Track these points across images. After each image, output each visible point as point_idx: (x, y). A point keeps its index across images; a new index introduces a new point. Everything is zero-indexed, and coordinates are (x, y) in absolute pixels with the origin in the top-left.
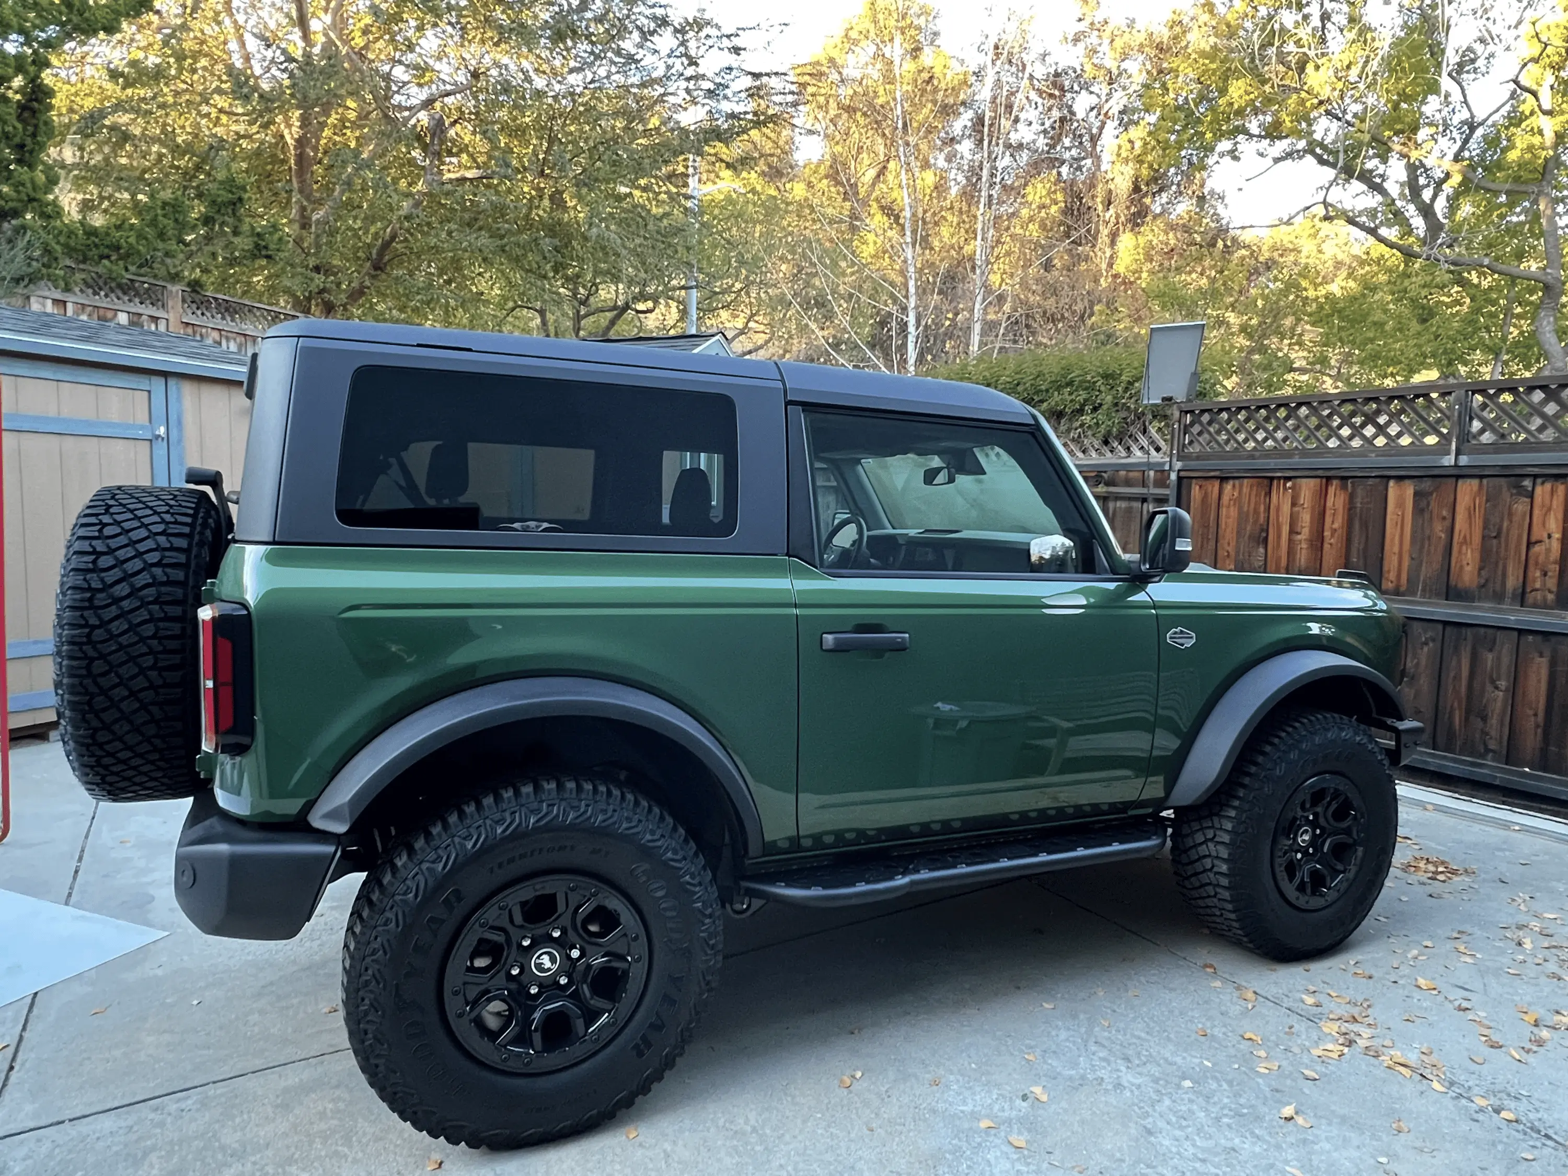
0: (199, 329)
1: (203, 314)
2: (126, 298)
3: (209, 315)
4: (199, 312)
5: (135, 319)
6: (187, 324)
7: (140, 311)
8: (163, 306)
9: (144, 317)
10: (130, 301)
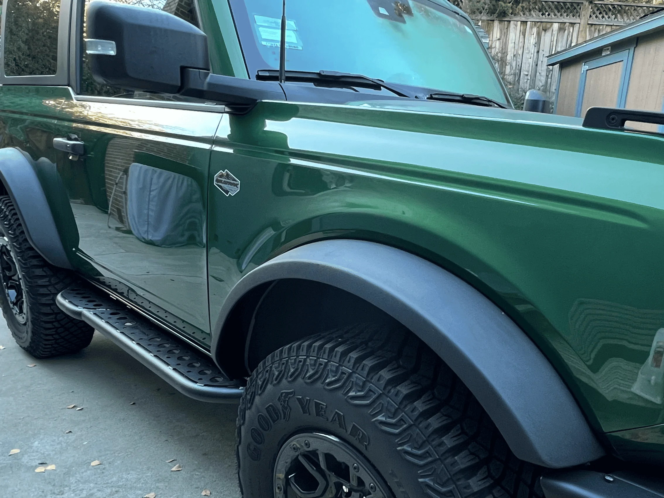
0: (598, 27)
1: (603, 17)
2: (559, 14)
3: (606, 17)
4: (600, 16)
5: (562, 26)
6: (592, 25)
7: (565, 21)
8: (579, 16)
9: (567, 24)
10: (561, 15)
